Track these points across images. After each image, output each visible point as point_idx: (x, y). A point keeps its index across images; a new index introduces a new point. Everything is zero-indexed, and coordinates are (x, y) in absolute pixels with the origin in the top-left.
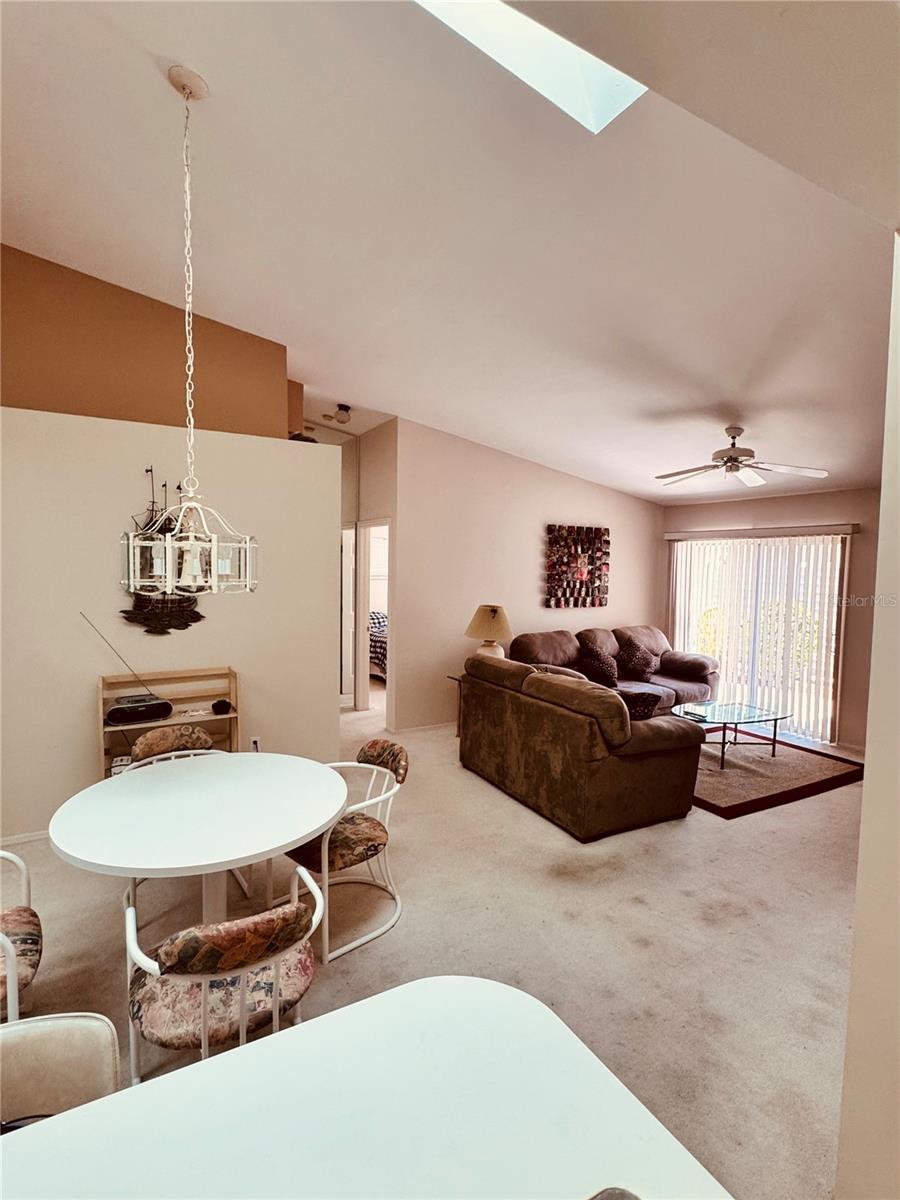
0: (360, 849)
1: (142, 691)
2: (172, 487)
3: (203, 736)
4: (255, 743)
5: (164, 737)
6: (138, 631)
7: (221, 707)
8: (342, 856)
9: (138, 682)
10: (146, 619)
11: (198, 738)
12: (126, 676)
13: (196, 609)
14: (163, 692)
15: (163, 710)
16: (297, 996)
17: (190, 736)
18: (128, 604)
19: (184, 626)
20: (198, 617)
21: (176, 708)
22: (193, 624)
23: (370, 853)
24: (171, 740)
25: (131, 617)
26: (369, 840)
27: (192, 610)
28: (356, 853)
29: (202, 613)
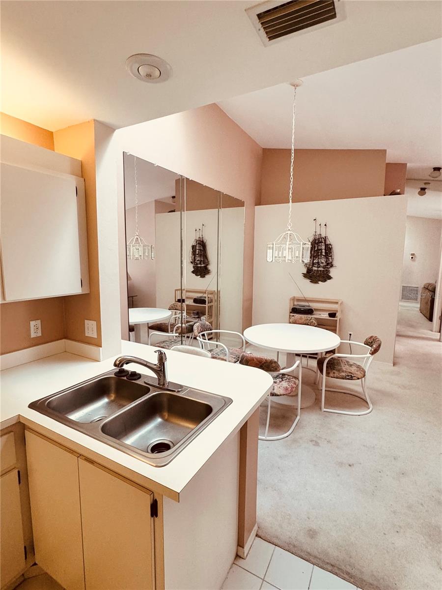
0: (344, 374)
1: (306, 304)
2: (323, 225)
3: (314, 321)
4: (350, 335)
5: (301, 318)
6: (308, 281)
7: (333, 315)
8: (334, 373)
9: (306, 300)
10: (311, 277)
11: (312, 322)
12: (302, 298)
13: (330, 275)
14: (313, 305)
15: (310, 312)
16: (279, 394)
17: (310, 320)
18: (305, 271)
19: (325, 281)
20: (330, 278)
21: (314, 312)
22: (328, 281)
23: (347, 377)
24: (303, 320)
25: (305, 276)
26: (350, 373)
27: (328, 275)
28: (340, 374)
29: (332, 276)
